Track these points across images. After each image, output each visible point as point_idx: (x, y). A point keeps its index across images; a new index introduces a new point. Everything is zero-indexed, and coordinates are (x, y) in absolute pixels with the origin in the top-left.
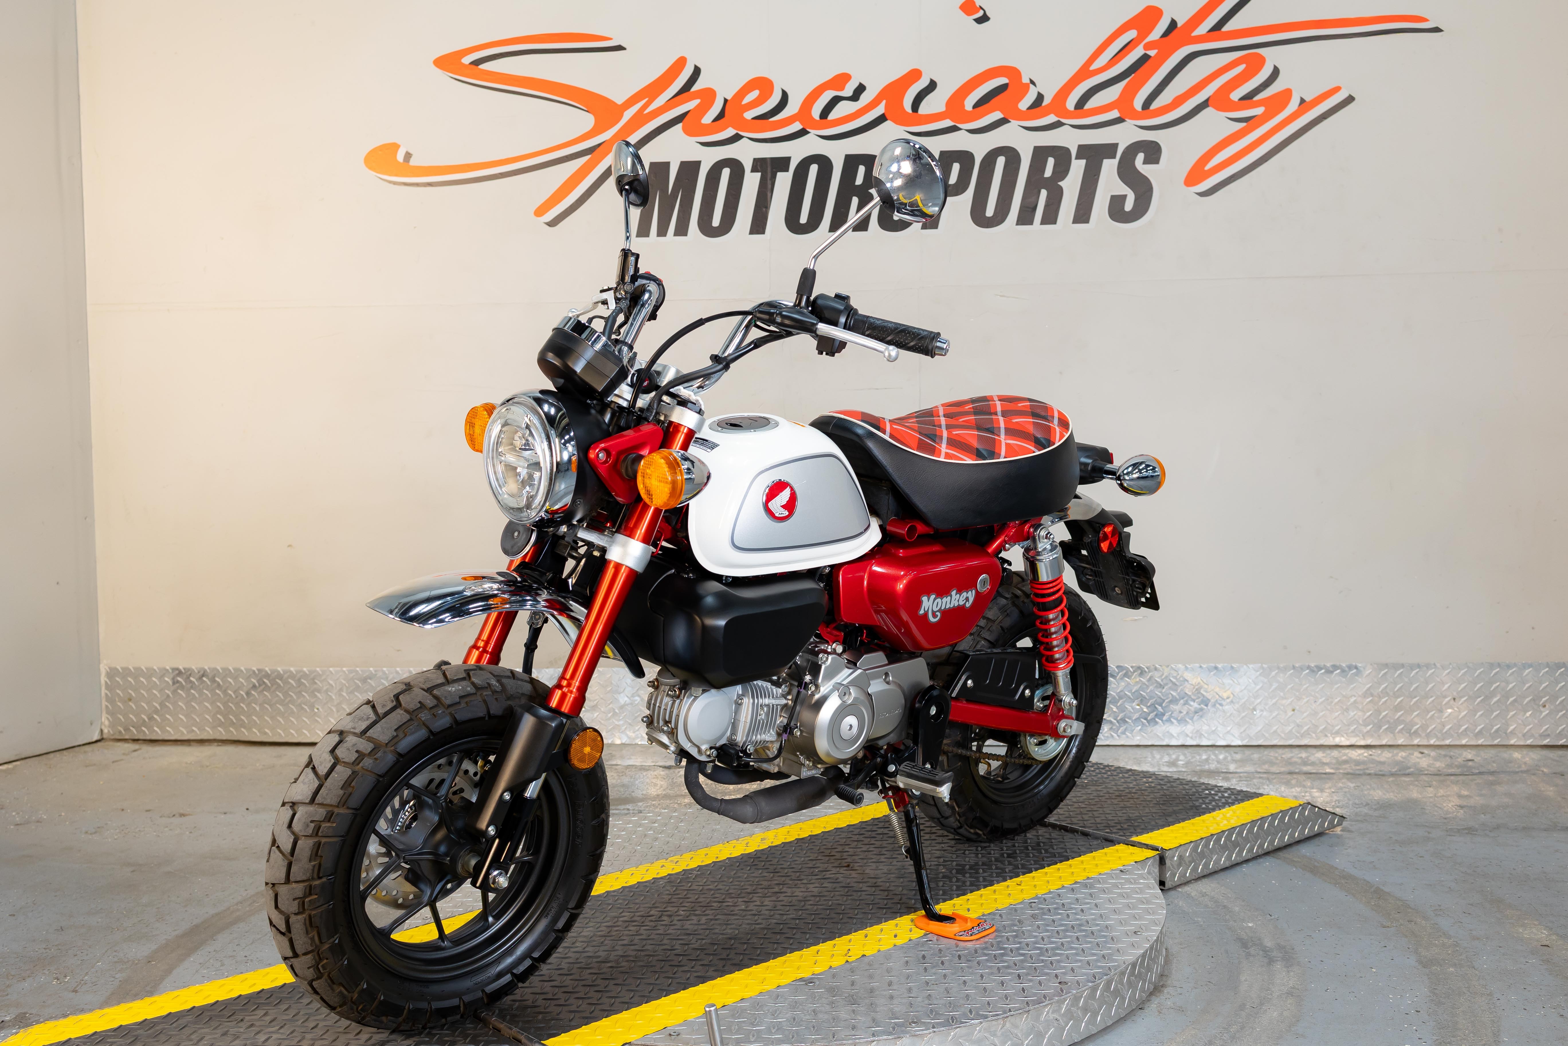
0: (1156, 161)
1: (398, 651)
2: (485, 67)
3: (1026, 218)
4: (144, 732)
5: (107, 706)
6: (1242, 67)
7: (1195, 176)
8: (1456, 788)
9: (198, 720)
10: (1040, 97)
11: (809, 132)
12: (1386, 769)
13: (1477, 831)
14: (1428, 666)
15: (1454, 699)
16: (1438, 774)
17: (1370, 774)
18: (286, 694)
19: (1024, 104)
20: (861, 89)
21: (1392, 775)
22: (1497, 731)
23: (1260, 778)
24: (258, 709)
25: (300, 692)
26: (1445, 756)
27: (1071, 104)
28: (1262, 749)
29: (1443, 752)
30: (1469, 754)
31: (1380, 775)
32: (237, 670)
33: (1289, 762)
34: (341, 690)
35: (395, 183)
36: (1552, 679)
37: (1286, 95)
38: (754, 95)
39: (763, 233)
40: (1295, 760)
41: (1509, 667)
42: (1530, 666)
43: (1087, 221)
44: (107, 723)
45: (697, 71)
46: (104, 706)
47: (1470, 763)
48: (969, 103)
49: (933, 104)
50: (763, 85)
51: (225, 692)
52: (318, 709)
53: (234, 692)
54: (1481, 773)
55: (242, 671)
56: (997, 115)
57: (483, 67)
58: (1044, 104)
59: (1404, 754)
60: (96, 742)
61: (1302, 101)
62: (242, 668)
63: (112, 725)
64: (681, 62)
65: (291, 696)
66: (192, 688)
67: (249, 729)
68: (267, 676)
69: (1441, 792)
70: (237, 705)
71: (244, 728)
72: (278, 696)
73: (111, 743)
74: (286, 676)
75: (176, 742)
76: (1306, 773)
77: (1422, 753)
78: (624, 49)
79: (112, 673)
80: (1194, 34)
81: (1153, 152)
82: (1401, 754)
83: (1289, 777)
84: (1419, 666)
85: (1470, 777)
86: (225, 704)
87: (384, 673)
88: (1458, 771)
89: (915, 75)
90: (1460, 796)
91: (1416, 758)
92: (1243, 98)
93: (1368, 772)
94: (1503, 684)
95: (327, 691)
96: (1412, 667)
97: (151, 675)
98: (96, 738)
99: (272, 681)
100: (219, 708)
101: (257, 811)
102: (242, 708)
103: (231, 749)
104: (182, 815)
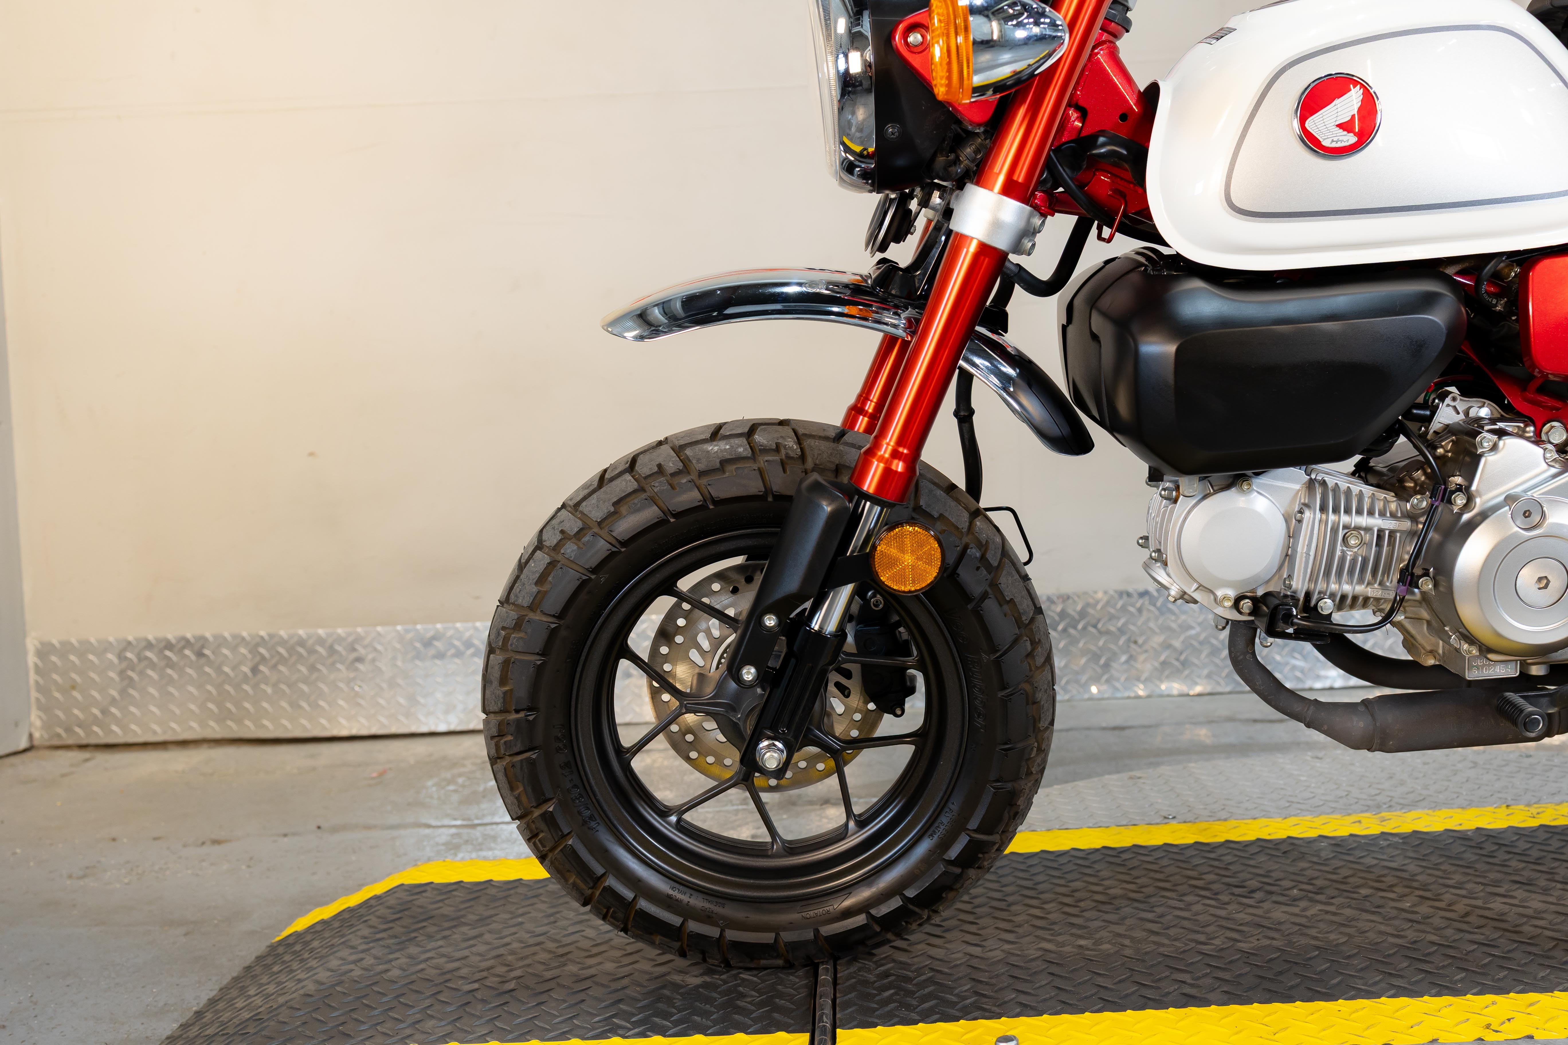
1: (477, 598)
4: (96, 733)
5: (37, 700)
9: (178, 712)
18: (313, 668)
24: (269, 691)
25: (333, 664)
32: (237, 637)
34: (394, 658)
44: (38, 723)
46: (33, 700)
51: (219, 670)
52: (360, 687)
53: (233, 669)
55: (243, 638)
60: (25, 751)
62: (245, 634)
63: (46, 726)
65: (319, 670)
66: (167, 666)
67: (257, 722)
68: (283, 642)
70: (237, 687)
72: (299, 671)
73: (47, 753)
74: (311, 642)
75: (147, 746)
79: (45, 650)
86: (219, 687)
87: (457, 630)
95: (373, 660)
97: (106, 650)
98: (23, 744)
99: (291, 650)
100: (210, 692)
101: (335, 830)
102: (246, 691)
103: (231, 750)
104: (217, 842)
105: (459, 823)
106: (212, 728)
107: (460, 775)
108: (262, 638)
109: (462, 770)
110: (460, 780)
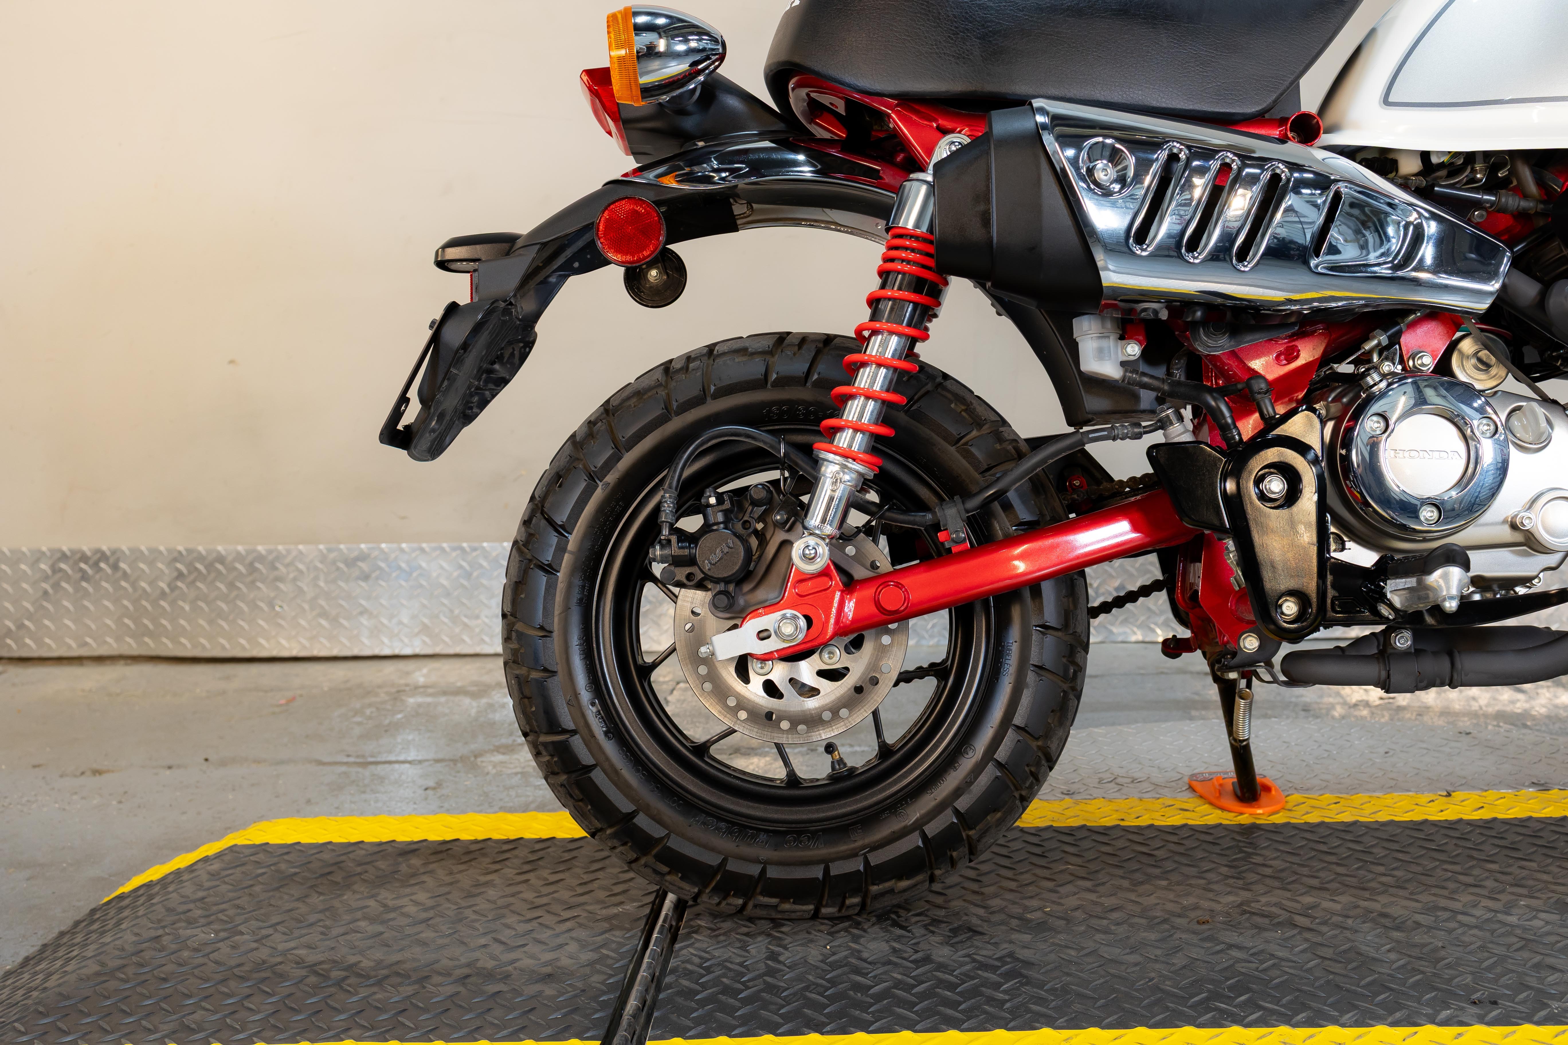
1: (403, 518)
4: (9, 646)
9: (93, 627)
18: (231, 586)
24: (187, 608)
25: (253, 582)
32: (155, 551)
34: (316, 578)
51: (134, 585)
52: (281, 607)
53: (151, 583)
55: (160, 552)
62: (162, 548)
65: (239, 589)
66: (83, 578)
67: (174, 639)
68: (201, 558)
70: (155, 603)
71: (167, 637)
72: (218, 588)
74: (230, 558)
75: (60, 660)
86: (135, 602)
87: (382, 550)
95: (295, 579)
97: (19, 561)
99: (210, 566)
100: (126, 608)
101: (223, 763)
102: (163, 608)
103: (147, 669)
104: (97, 772)
105: (351, 759)
106: (129, 644)
107: (370, 705)
108: (180, 553)
109: (373, 699)
110: (368, 712)
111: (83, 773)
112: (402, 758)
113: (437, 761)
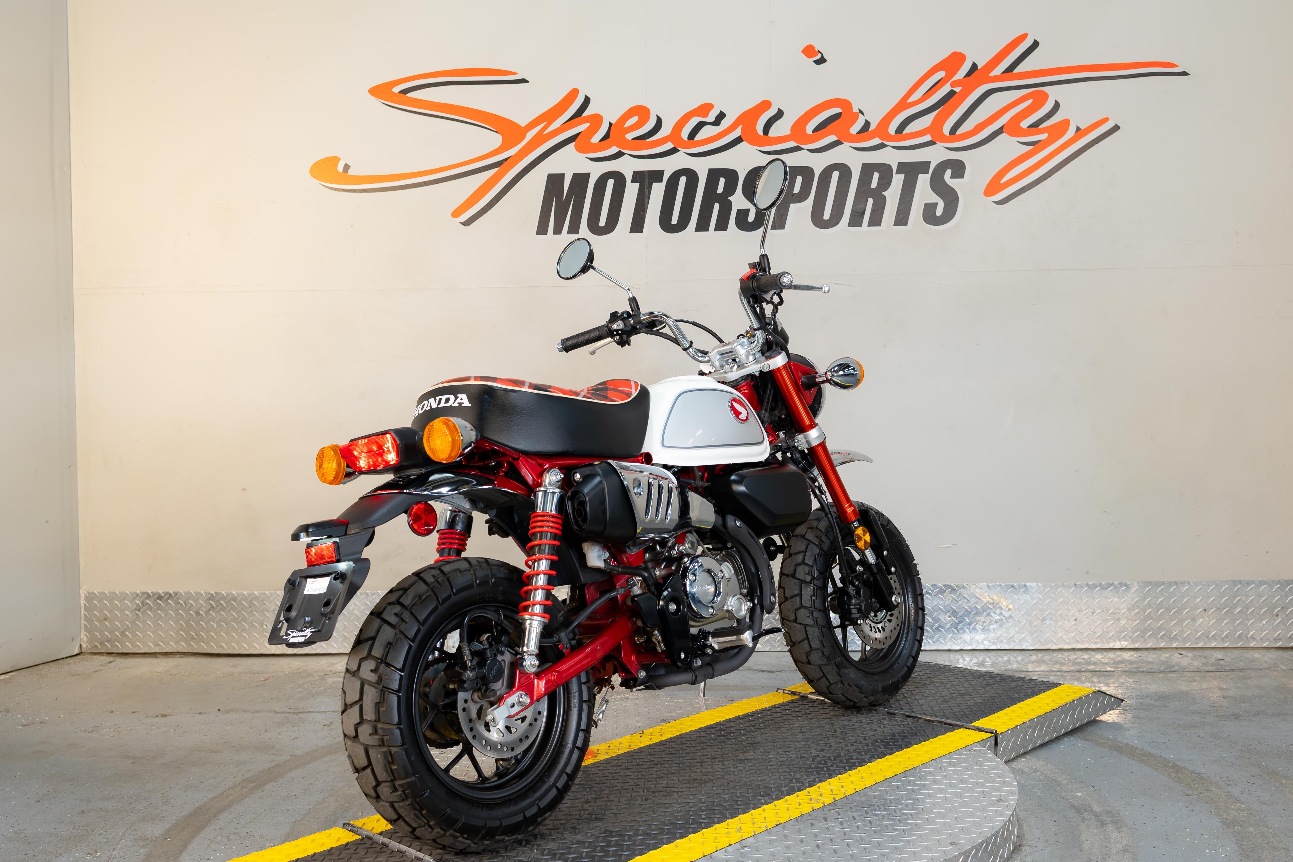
0: (962, 176)
2: (411, 95)
3: (856, 221)
4: (117, 646)
5: (85, 625)
6: (1030, 101)
7: (992, 188)
8: (1215, 683)
9: (163, 636)
10: (867, 124)
11: (679, 151)
12: (1156, 668)
13: (1242, 717)
14: (1183, 583)
15: (1205, 610)
16: (1197, 671)
17: (1142, 672)
18: (240, 613)
19: (855, 129)
20: (721, 116)
21: (1161, 672)
22: (1239, 636)
23: (1056, 675)
24: (215, 626)
25: (251, 612)
26: (1200, 656)
27: (892, 129)
28: (1051, 652)
29: (1197, 653)
30: (1219, 655)
31: (1151, 672)
32: (198, 593)
33: (1075, 663)
35: (335, 189)
36: (1283, 593)
37: (1065, 124)
38: (634, 120)
39: (641, 232)
40: (1079, 660)
41: (1248, 584)
42: (1266, 583)
43: (905, 223)
44: (85, 639)
45: (587, 101)
46: (83, 625)
47: (1222, 662)
48: (810, 128)
49: (780, 129)
50: (642, 112)
51: (187, 612)
52: (266, 626)
53: (196, 612)
54: (1232, 670)
55: (201, 595)
56: (832, 138)
57: (410, 95)
58: (870, 130)
59: (1167, 655)
60: (77, 655)
61: (1078, 129)
62: (202, 592)
63: (90, 641)
64: (574, 93)
65: (244, 615)
66: (158, 609)
67: (208, 643)
68: (223, 597)
69: (1205, 685)
70: (197, 623)
71: (203, 642)
72: (232, 615)
73: (89, 656)
74: (239, 598)
75: (145, 654)
76: (1091, 671)
77: (1181, 654)
78: (527, 82)
79: (90, 597)
80: (991, 74)
81: (958, 169)
82: (1165, 656)
83: (1079, 674)
84: (1176, 583)
85: (1224, 673)
86: (187, 622)
88: (1214, 668)
89: (766, 105)
90: (1221, 689)
91: (1176, 658)
92: (1030, 126)
93: (1141, 670)
94: (1244, 598)
95: (274, 611)
96: (1170, 584)
97: (124, 599)
98: (76, 652)
99: (228, 602)
100: (182, 625)
101: (227, 712)
102: (202, 626)
103: (192, 660)
104: (164, 716)
105: (291, 711)
106: (182, 646)
107: (308, 682)
108: (212, 594)
109: (311, 679)
110: (306, 686)
111: (157, 716)
112: (317, 710)
113: (334, 712)
